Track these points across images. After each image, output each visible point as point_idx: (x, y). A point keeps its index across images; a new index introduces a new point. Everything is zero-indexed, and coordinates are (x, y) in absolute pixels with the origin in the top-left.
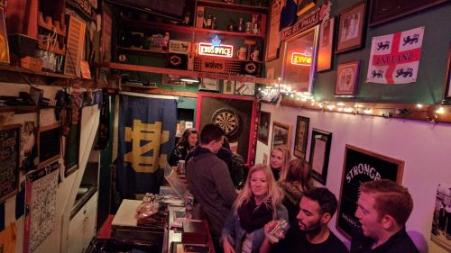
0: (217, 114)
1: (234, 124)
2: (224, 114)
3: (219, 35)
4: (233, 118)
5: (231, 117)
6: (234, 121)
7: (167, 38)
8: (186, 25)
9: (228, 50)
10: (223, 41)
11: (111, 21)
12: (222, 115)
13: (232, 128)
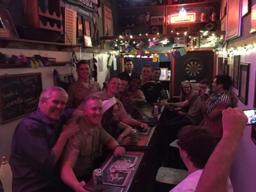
0: (187, 63)
1: (200, 69)
2: (192, 63)
3: (184, 7)
4: (199, 65)
5: (197, 64)
6: (199, 67)
7: (148, 16)
8: (161, 5)
9: (192, 16)
10: (188, 11)
11: (111, 11)
12: (190, 64)
13: (198, 73)
